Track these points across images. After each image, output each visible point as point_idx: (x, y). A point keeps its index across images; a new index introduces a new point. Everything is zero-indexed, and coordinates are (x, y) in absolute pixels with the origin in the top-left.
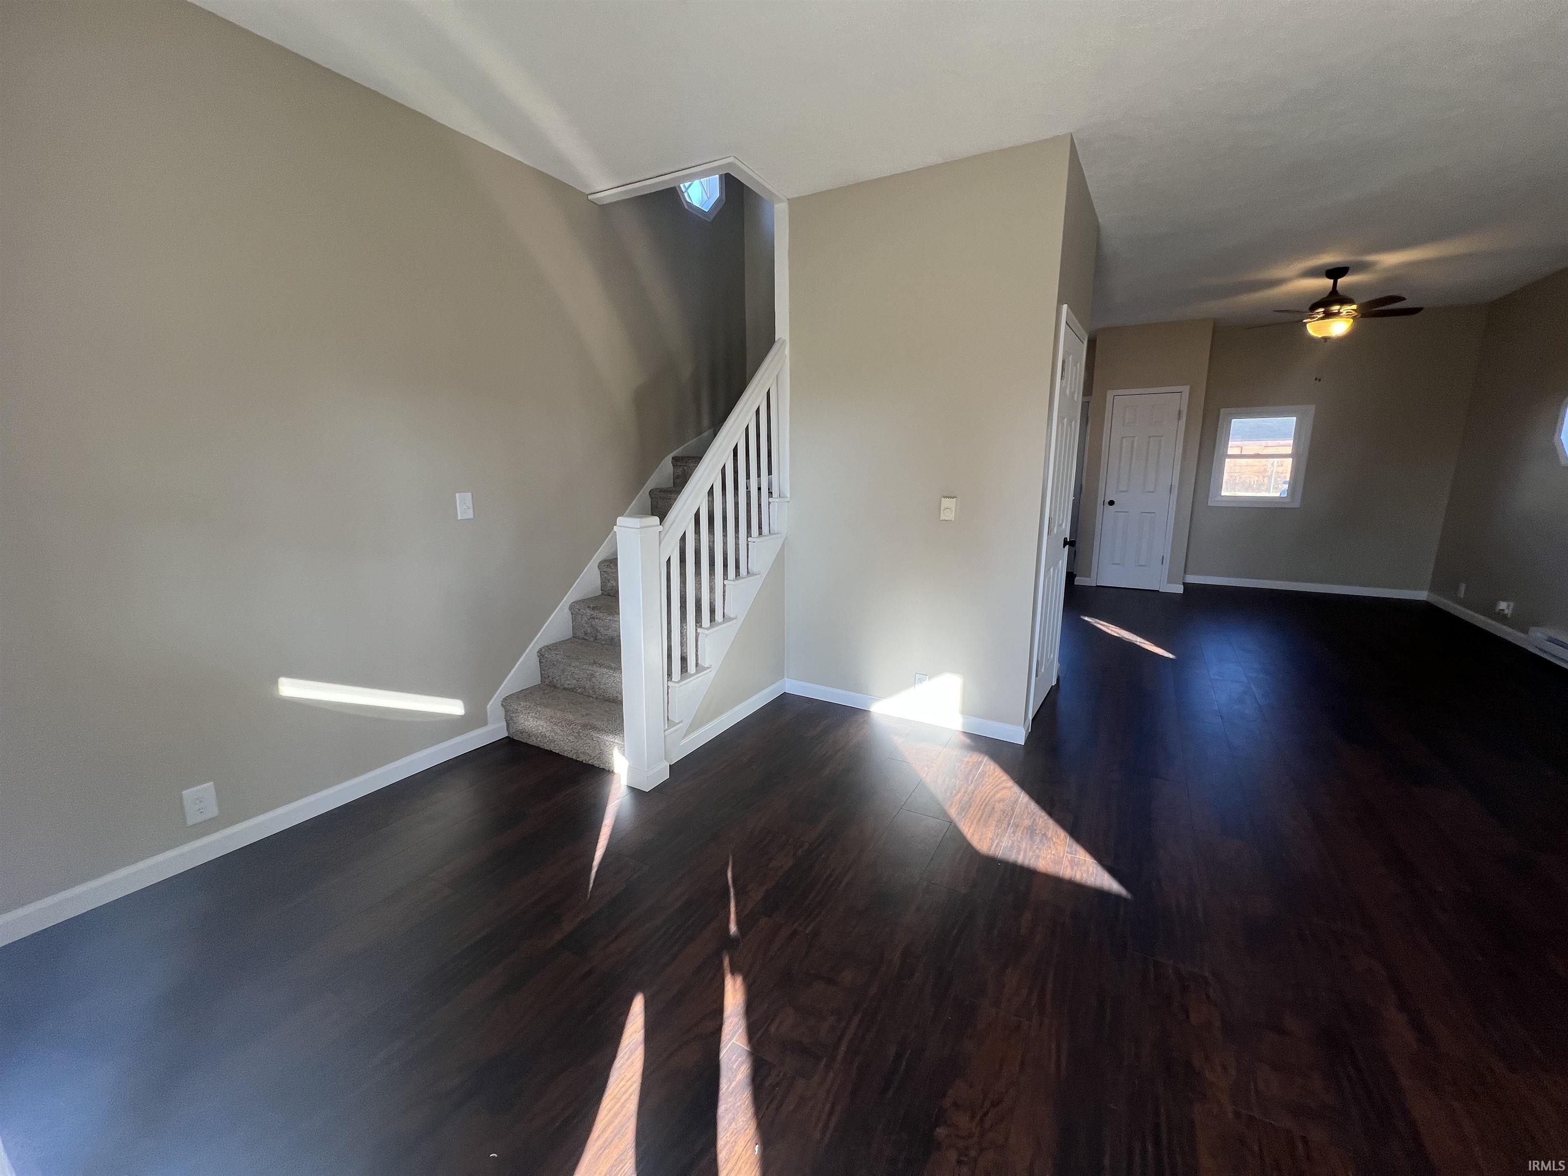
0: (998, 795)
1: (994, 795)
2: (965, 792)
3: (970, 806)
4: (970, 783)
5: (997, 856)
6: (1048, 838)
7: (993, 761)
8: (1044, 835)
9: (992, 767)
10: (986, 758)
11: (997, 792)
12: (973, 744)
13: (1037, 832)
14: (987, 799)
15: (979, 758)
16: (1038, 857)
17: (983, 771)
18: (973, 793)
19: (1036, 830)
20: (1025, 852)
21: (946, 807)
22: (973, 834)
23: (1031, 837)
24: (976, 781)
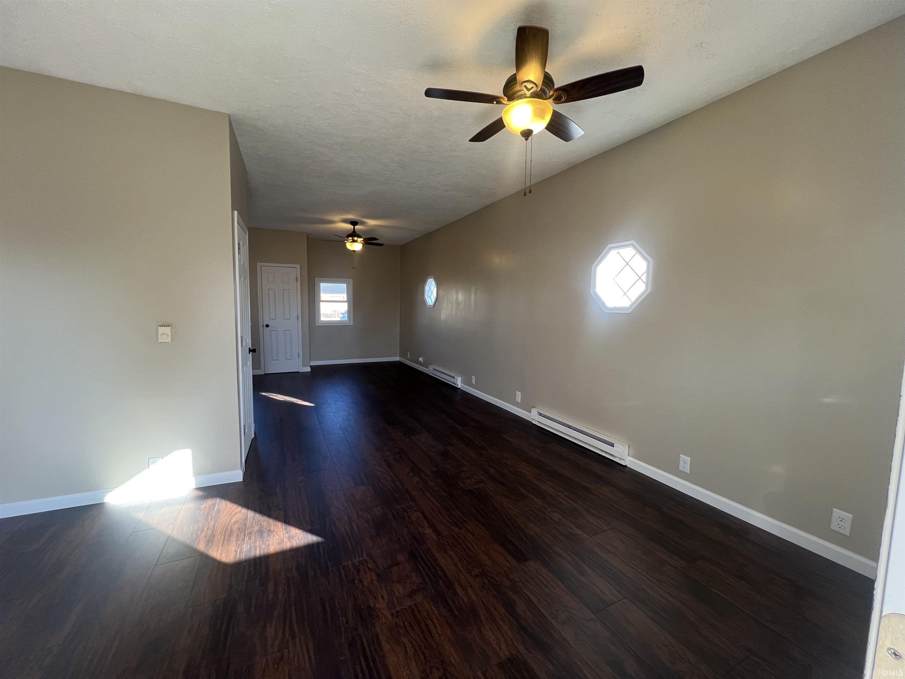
0: (233, 520)
1: (230, 520)
2: (208, 529)
3: (214, 536)
4: (210, 521)
5: (242, 560)
6: (272, 531)
7: (223, 500)
8: (269, 530)
9: (224, 503)
10: (218, 500)
11: (232, 518)
12: (205, 494)
13: (264, 531)
14: (226, 525)
15: (213, 501)
16: (268, 546)
17: (218, 509)
18: (214, 527)
19: (263, 530)
20: (260, 546)
21: (195, 546)
22: (221, 554)
23: (261, 535)
24: (214, 517)
